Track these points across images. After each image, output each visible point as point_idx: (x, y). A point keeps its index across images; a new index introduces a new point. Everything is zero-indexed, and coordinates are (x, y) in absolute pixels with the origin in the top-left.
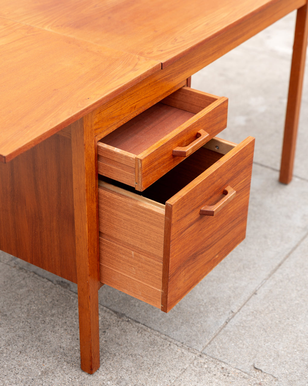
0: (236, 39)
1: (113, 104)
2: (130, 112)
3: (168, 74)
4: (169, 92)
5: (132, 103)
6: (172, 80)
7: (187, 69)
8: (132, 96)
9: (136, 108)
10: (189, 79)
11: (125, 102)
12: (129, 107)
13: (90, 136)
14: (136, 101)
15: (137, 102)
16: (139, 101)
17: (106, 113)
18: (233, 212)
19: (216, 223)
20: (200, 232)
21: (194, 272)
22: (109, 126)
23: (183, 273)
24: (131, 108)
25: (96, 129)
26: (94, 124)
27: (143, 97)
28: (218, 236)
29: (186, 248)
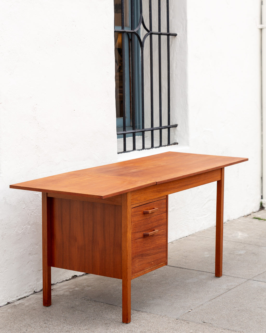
0: (188, 185)
1: (138, 194)
8: (145, 193)
10: (167, 196)
11: (142, 195)
13: (129, 203)
14: (146, 196)
17: (135, 197)
18: (159, 244)
19: (151, 245)
20: (144, 244)
21: (142, 264)
22: (136, 203)
23: (137, 261)
24: (144, 199)
25: (131, 202)
26: (131, 199)
27: (149, 196)
28: (152, 252)
29: (138, 248)
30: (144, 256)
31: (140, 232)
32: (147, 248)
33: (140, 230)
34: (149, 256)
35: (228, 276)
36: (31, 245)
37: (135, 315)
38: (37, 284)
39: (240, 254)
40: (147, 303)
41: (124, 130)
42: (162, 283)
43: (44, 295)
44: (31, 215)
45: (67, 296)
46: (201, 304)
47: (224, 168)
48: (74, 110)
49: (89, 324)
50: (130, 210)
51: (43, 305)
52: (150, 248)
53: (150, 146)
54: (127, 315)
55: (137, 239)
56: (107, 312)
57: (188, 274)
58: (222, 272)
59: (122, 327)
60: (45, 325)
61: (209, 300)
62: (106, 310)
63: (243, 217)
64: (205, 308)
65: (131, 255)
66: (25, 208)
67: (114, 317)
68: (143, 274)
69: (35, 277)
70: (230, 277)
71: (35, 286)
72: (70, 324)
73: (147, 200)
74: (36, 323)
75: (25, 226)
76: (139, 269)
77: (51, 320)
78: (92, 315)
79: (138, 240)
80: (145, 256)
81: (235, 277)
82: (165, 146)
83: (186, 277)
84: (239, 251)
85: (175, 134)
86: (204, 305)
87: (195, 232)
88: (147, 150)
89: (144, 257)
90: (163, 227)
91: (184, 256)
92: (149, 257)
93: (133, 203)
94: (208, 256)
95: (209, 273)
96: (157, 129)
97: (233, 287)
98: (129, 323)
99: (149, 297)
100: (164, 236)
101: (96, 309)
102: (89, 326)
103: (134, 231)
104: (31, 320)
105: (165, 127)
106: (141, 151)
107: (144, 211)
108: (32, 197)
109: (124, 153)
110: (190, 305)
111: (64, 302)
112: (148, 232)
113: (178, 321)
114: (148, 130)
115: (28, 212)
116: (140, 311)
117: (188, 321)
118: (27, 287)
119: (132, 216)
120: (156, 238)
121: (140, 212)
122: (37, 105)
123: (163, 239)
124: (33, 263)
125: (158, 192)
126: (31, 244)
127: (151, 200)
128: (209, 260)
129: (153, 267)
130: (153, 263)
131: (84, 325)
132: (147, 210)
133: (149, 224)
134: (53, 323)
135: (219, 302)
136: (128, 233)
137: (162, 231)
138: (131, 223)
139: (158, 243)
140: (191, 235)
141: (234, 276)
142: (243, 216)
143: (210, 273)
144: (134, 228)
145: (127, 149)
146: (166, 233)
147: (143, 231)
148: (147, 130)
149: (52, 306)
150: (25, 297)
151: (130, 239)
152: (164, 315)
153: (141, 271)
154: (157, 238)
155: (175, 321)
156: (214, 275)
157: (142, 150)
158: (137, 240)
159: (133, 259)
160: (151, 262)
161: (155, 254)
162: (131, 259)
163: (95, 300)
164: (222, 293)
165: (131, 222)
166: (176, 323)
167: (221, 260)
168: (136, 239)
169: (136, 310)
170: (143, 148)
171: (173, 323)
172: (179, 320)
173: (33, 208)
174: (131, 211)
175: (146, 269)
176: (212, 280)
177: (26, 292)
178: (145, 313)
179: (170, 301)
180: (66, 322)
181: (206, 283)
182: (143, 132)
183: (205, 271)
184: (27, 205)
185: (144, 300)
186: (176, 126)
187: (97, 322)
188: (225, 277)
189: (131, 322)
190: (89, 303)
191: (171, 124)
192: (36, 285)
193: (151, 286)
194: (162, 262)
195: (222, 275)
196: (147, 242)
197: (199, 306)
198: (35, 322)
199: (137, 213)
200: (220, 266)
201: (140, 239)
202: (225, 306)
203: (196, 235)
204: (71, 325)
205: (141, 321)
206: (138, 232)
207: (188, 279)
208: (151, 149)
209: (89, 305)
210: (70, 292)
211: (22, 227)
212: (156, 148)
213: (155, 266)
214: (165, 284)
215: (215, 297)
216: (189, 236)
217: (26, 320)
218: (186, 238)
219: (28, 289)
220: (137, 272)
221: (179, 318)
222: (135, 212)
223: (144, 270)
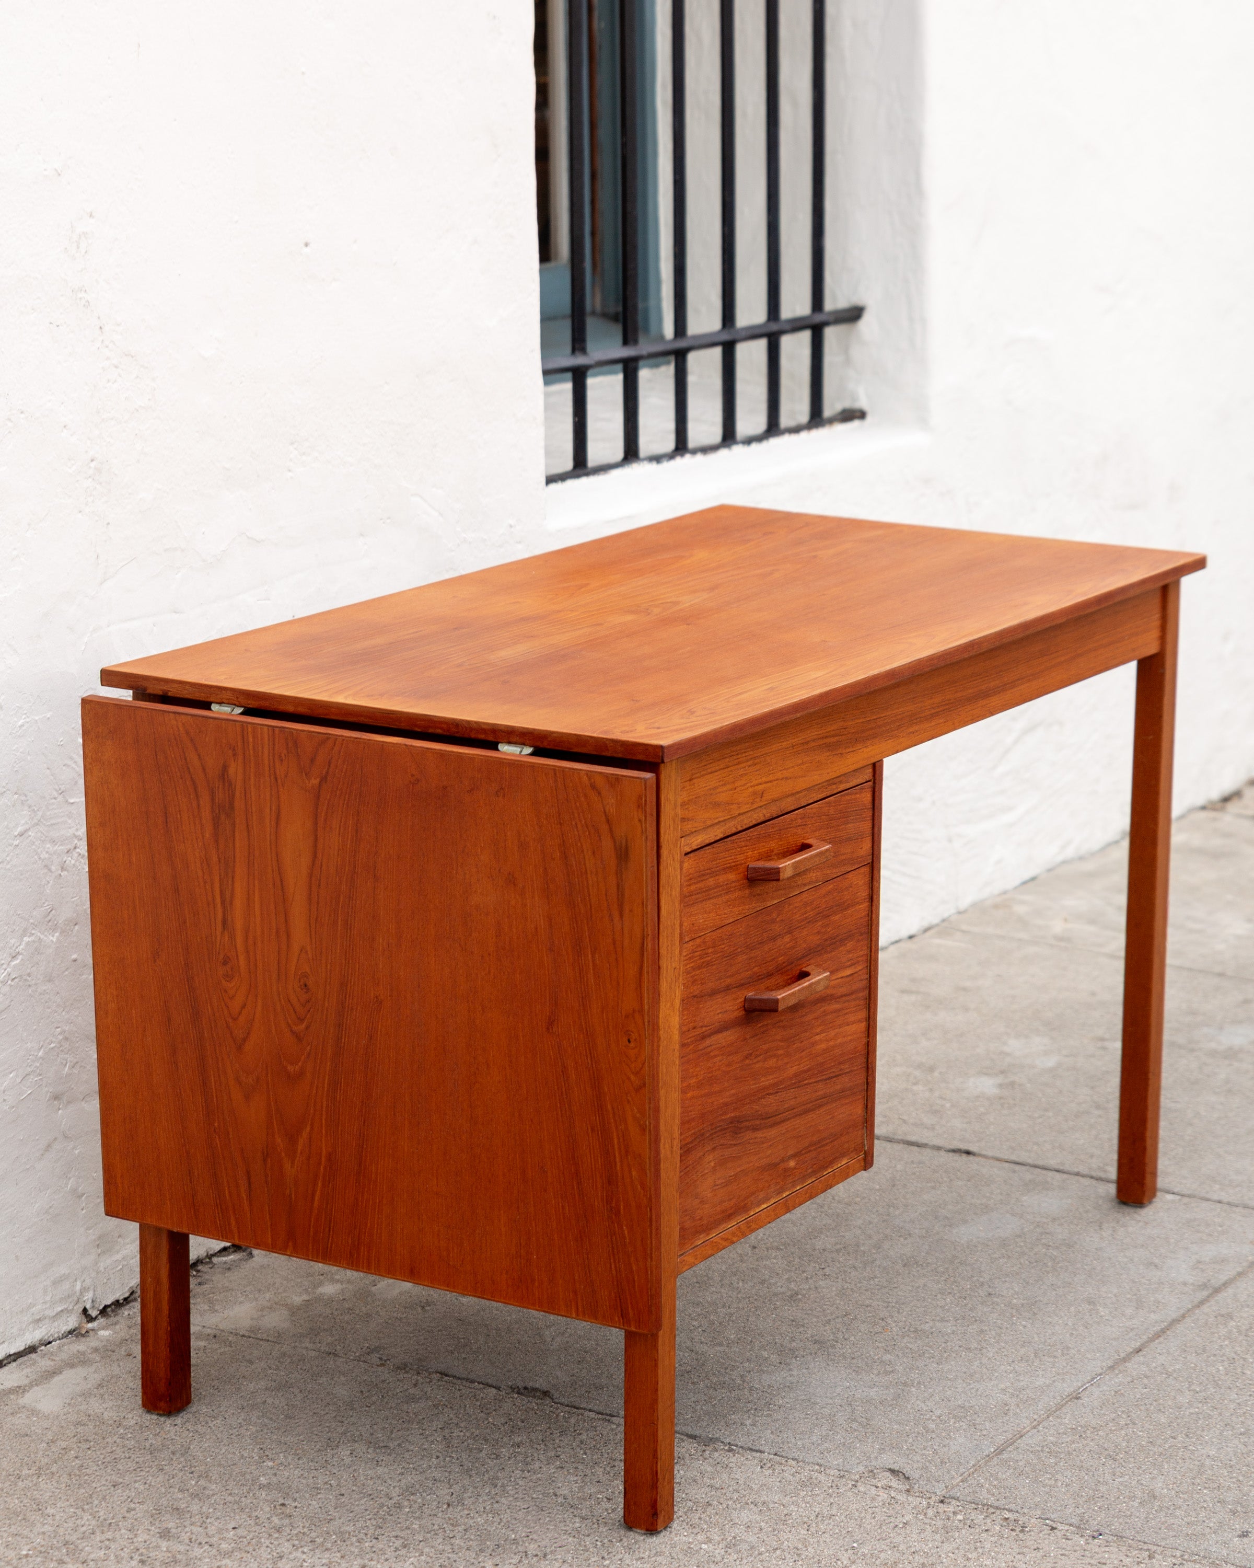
0: (986, 695)
1: (718, 768)
2: (752, 803)
3: (832, 733)
4: (834, 787)
5: (757, 782)
6: (842, 754)
7: (875, 736)
8: (756, 761)
9: (764, 798)
10: (877, 765)
11: (742, 772)
12: (750, 790)
13: (672, 828)
14: (764, 779)
15: (766, 783)
16: (771, 782)
17: (704, 784)
18: (825, 1051)
19: (786, 1060)
20: (747, 1062)
21: (736, 1175)
22: (709, 823)
23: (710, 1160)
24: (755, 793)
25: (683, 820)
26: (679, 803)
27: (779, 775)
28: (792, 1103)
29: (716, 1088)
30: (748, 1128)
31: (728, 988)
32: (765, 1081)
33: (729, 981)
34: (771, 1126)
35: (1189, 1196)
36: (66, 1045)
37: (689, 1474)
38: (102, 1266)
39: (1230, 1048)
40: (751, 1389)
41: (578, 343)
42: (819, 1245)
43: (151, 1348)
44: (63, 869)
45: (278, 1337)
46: (1067, 1388)
47: (1177, 584)
48: (306, 245)
49: (425, 1540)
50: (678, 866)
51: (144, 1405)
52: (781, 1082)
53: (715, 433)
54: (654, 1486)
55: (710, 1036)
56: (521, 1450)
57: (960, 1183)
58: (1154, 1174)
59: (628, 1559)
60: (164, 1545)
61: (1110, 1363)
62: (517, 1439)
63: (1203, 808)
64: (1093, 1422)
65: (676, 1134)
66: (26, 831)
67: (568, 1485)
68: (744, 1235)
69: (88, 1229)
70: (1204, 1204)
71: (88, 1282)
72: (313, 1535)
73: (768, 797)
74: (109, 1535)
75: (26, 939)
76: (718, 1209)
77: (195, 1508)
78: (437, 1475)
79: (714, 1038)
80: (755, 1129)
81: (1229, 1204)
82: (796, 430)
83: (950, 1207)
84: (1221, 1028)
85: (848, 361)
86: (1085, 1400)
87: (953, 911)
88: (699, 457)
89: (749, 1135)
90: (849, 952)
91: (920, 1066)
92: (773, 1132)
93: (689, 826)
94: (1051, 1062)
95: (1077, 1174)
96: (753, 334)
97: (1229, 1272)
98: (665, 1528)
99: (757, 1344)
100: (855, 1000)
101: (456, 1433)
102: (427, 1550)
103: (696, 990)
104: (79, 1512)
105: (797, 326)
106: (667, 465)
107: (752, 865)
108: (70, 762)
109: (578, 476)
110: (1006, 1398)
111: (262, 1384)
112: (769, 989)
113: (951, 1509)
114: (709, 341)
115: (44, 855)
116: (718, 1439)
117: (1007, 1515)
118: (45, 1291)
119: (687, 900)
120: (810, 1017)
121: (732, 876)
122: (91, 216)
123: (852, 1018)
124: (74, 1148)
125: (829, 747)
126: (66, 1039)
127: (789, 799)
128: (1061, 1092)
129: (793, 1186)
130: (792, 1164)
131: (398, 1543)
132: (768, 856)
133: (774, 939)
134: (212, 1530)
135: (1169, 1375)
136: (662, 1005)
137: (848, 972)
138: (677, 943)
139: (823, 1046)
140: (937, 925)
141: (1223, 1196)
142: (1201, 801)
143: (1081, 1179)
144: (694, 969)
145: (594, 455)
146: (865, 983)
147: (741, 986)
148: (704, 341)
149: (193, 1408)
150: (32, 1349)
151: (676, 1037)
152: (861, 1469)
153: (729, 1217)
154: (816, 1019)
155: (930, 1512)
156: (1112, 1189)
157: (671, 456)
158: (708, 1042)
159: (686, 1150)
160: (783, 1161)
161: (806, 1112)
162: (677, 1151)
163: (442, 1367)
164: (1175, 1316)
165: (677, 936)
166: (939, 1523)
167: (1150, 1108)
168: (704, 1037)
169: (694, 1437)
170: (681, 446)
171: (923, 1530)
172: (954, 1502)
173: (71, 831)
174: (681, 868)
175: (759, 1205)
176: (1105, 1226)
177: (39, 1320)
178: (749, 1455)
179: (887, 1373)
180: (287, 1521)
181: (1070, 1246)
182: (680, 356)
183: (1052, 1163)
184: (40, 813)
185: (733, 1368)
186: (854, 315)
187: (471, 1522)
188: (1173, 1201)
189: (675, 1525)
190: (412, 1391)
191: (830, 305)
192: (93, 1275)
193: (757, 1270)
194: (843, 1155)
195: (1154, 1195)
196: (765, 1047)
197: (1059, 1407)
198: (107, 1525)
199: (711, 882)
200: (1149, 1142)
201: (725, 1034)
202: (1205, 1401)
203: (964, 927)
204: (322, 1544)
205: (735, 1514)
206: (713, 993)
207: (965, 1222)
208: (724, 453)
209: (413, 1399)
210: (294, 1311)
211: (13, 941)
212: (749, 441)
213: (804, 1178)
214: (838, 1251)
215: (1138, 1344)
216: (926, 930)
217: (50, 1511)
218: (910, 945)
219: (48, 1298)
220: (707, 1229)
221: (956, 1492)
222: (702, 875)
223: (745, 1208)
